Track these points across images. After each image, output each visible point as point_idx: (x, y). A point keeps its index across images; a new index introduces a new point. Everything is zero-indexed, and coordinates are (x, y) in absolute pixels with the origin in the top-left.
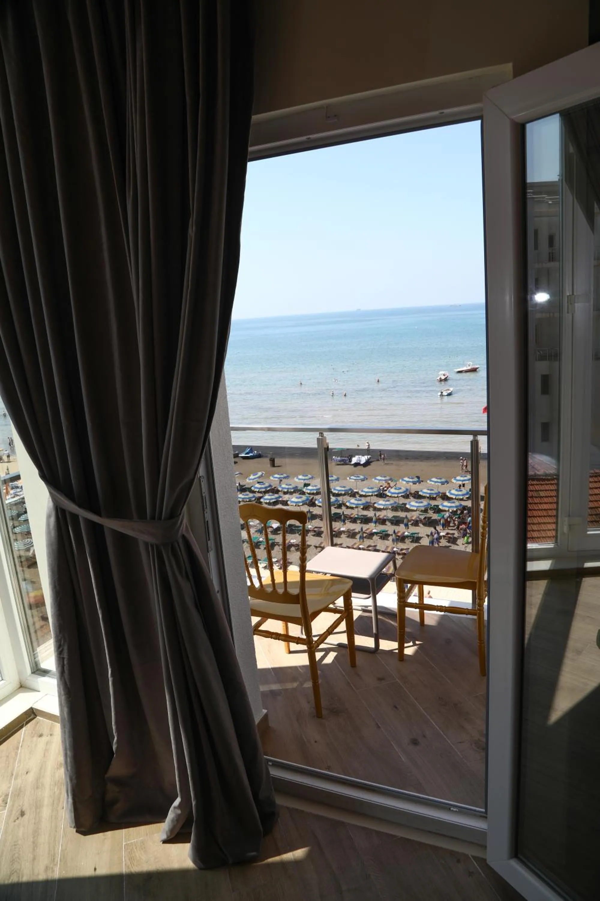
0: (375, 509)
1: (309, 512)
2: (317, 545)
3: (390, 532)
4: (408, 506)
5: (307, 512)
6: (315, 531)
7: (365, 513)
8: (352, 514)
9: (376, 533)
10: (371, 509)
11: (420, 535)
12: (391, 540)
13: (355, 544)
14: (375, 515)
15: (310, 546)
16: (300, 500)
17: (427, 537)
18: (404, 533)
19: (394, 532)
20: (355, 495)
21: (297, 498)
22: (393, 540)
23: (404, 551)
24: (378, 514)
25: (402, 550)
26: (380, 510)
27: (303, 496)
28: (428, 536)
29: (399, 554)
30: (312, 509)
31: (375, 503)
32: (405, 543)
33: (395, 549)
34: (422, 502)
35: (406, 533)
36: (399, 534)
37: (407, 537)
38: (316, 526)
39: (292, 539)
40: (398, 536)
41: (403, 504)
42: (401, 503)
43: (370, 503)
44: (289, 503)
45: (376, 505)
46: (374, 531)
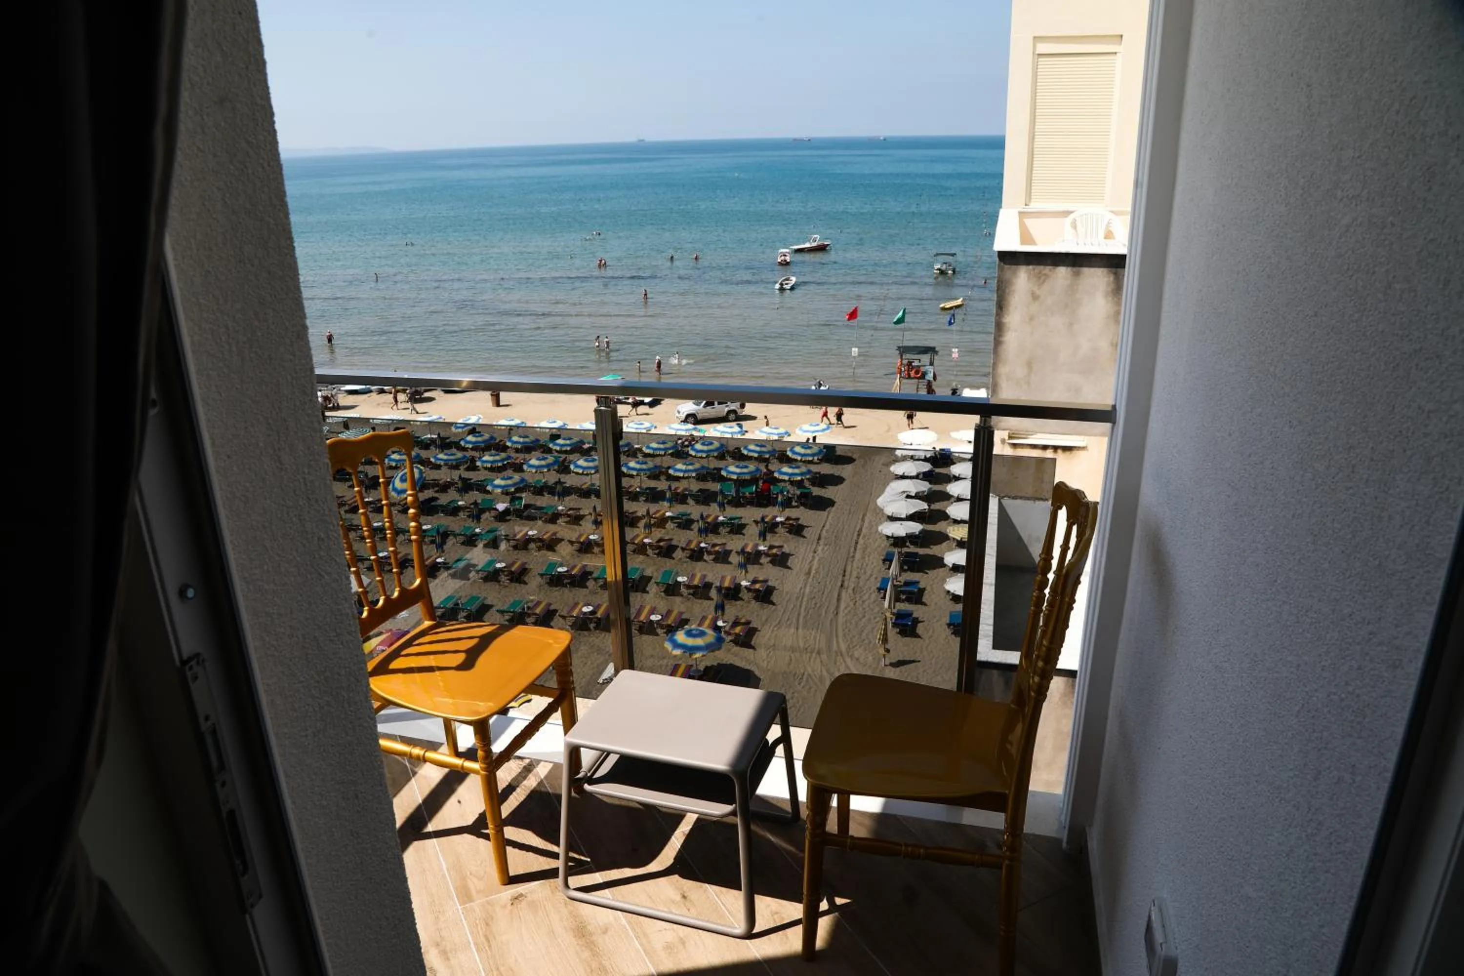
0: (670, 478)
1: (559, 482)
2: (574, 539)
3: (695, 516)
4: (724, 473)
5: (556, 483)
6: (569, 516)
7: (653, 484)
8: (631, 486)
9: (672, 518)
10: (663, 478)
11: (743, 521)
12: (696, 530)
13: (637, 536)
14: (670, 487)
15: (562, 540)
16: (543, 463)
17: (754, 525)
18: (717, 517)
19: (702, 516)
20: (636, 453)
21: (538, 459)
22: (700, 531)
23: (717, 548)
24: (674, 485)
25: (714, 545)
26: (678, 479)
27: (549, 456)
28: (756, 522)
29: (709, 553)
30: (564, 478)
31: (669, 468)
32: (719, 534)
33: (703, 545)
34: (746, 467)
35: (721, 518)
36: (709, 520)
37: (722, 524)
38: (572, 505)
39: (531, 529)
40: (708, 523)
41: (715, 469)
42: (712, 466)
43: (661, 467)
44: (525, 467)
45: (671, 472)
46: (668, 514)
